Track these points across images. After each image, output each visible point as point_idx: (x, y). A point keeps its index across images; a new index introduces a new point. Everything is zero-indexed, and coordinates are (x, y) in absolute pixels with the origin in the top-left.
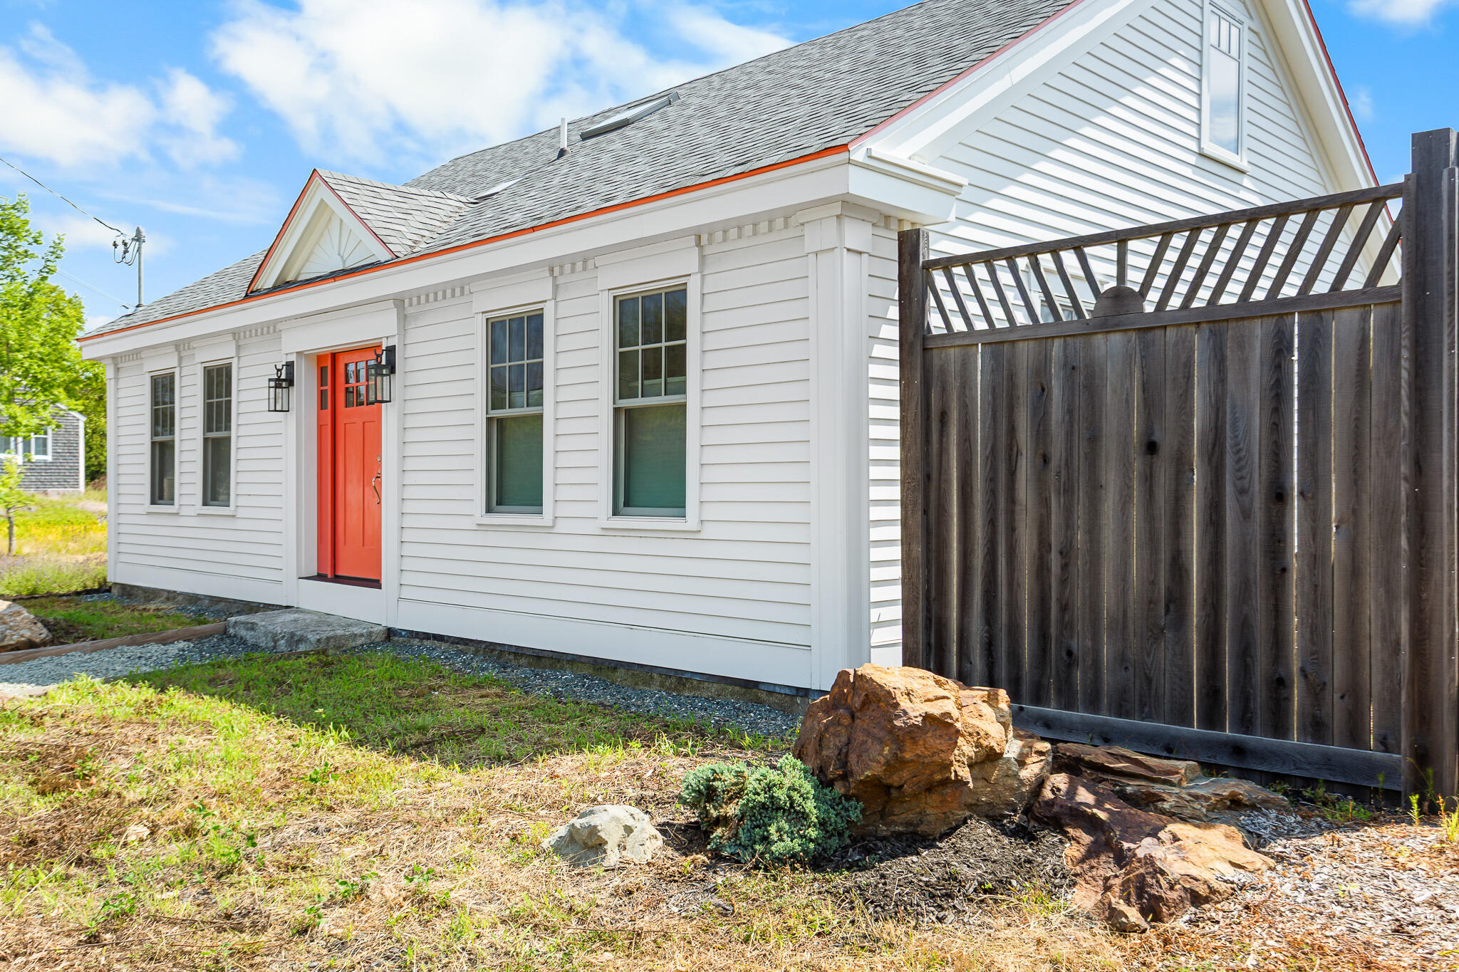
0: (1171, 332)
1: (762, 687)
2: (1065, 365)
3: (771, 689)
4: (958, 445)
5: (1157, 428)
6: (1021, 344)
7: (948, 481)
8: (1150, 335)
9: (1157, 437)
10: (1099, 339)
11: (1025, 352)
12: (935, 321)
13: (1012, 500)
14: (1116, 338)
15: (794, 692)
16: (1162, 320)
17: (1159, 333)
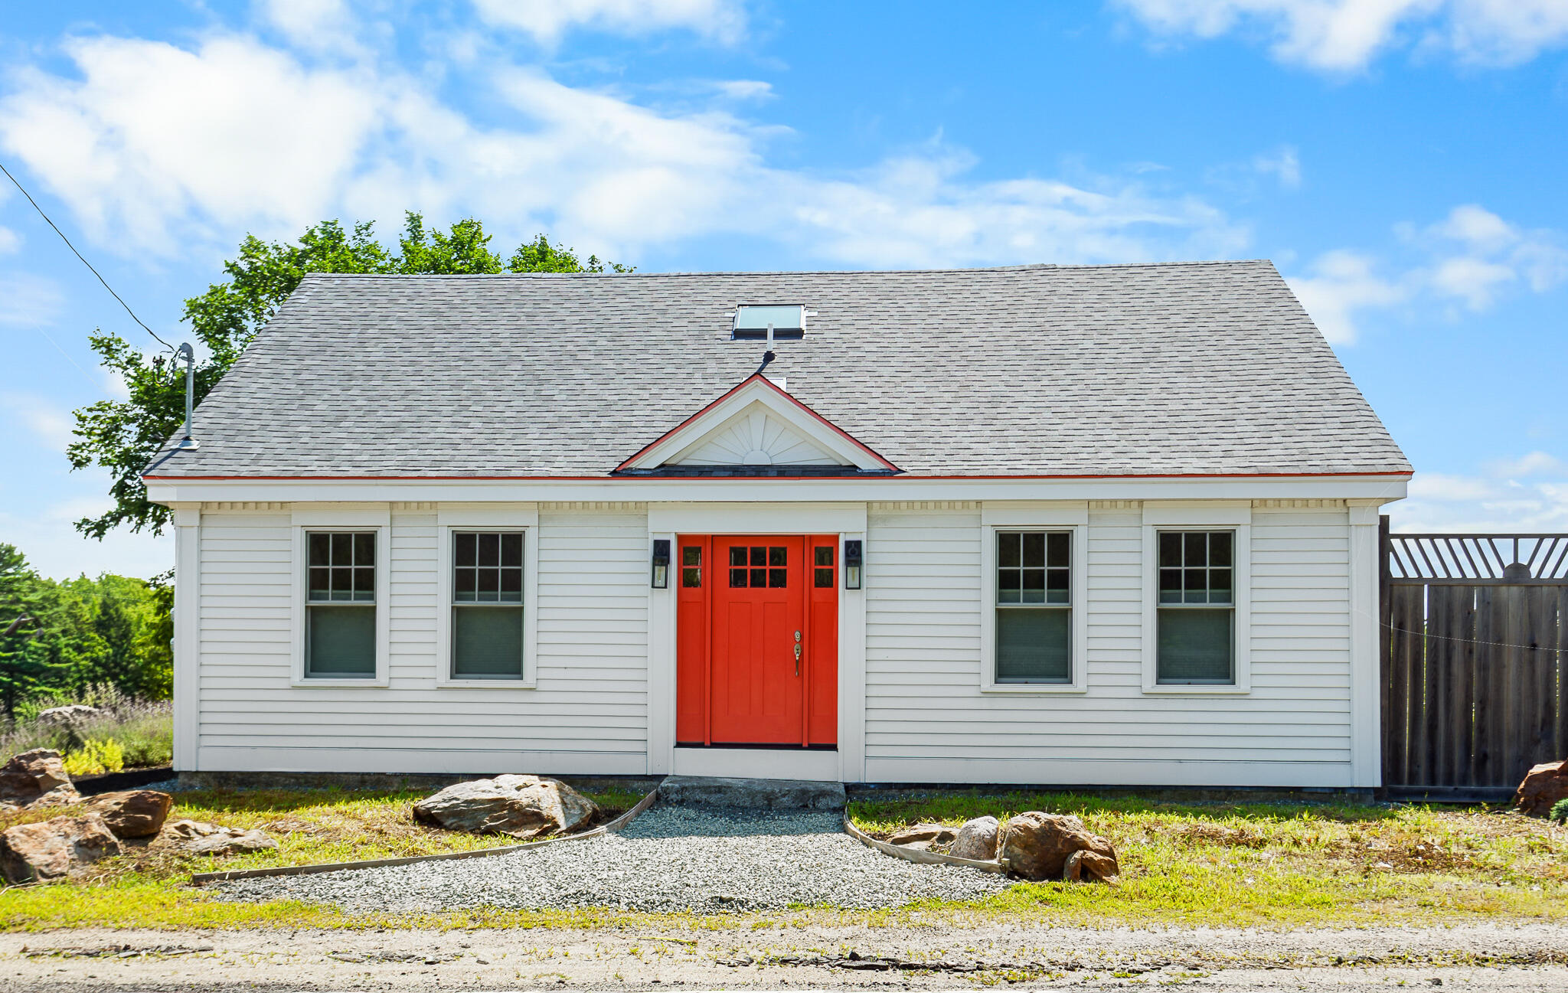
0: (1545, 589)
1: (1304, 790)
2: (1484, 601)
3: (1314, 791)
4: (1411, 642)
5: (1537, 636)
6: (1455, 588)
7: (1404, 663)
8: (1534, 589)
9: (1537, 641)
10: (1504, 589)
11: (1459, 592)
12: (1396, 572)
13: (1449, 673)
14: (1514, 589)
15: (1332, 791)
16: (1539, 582)
17: (1538, 589)
